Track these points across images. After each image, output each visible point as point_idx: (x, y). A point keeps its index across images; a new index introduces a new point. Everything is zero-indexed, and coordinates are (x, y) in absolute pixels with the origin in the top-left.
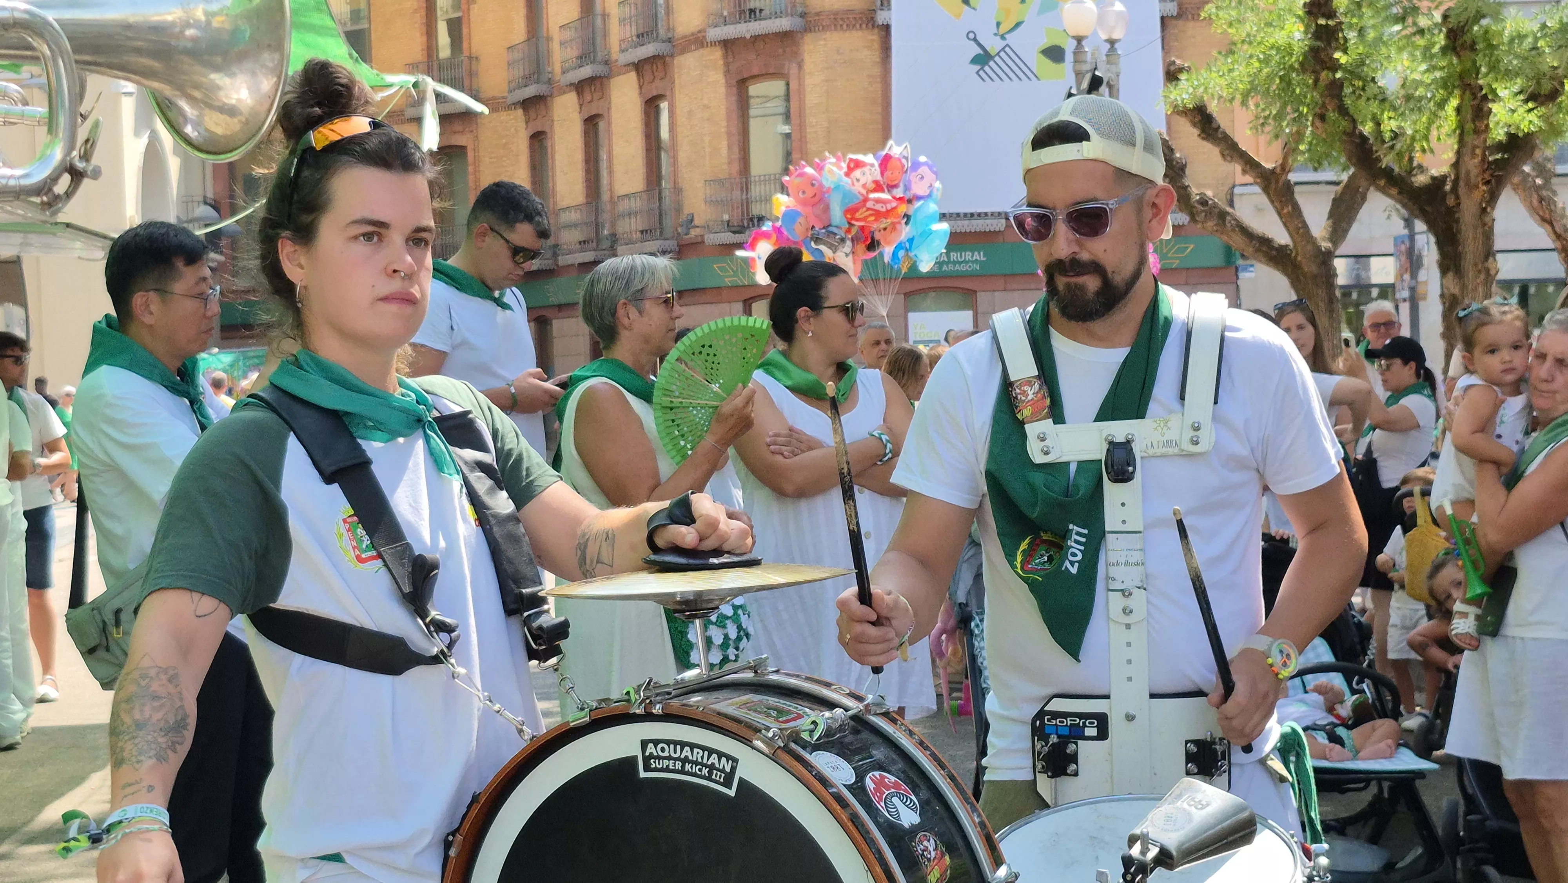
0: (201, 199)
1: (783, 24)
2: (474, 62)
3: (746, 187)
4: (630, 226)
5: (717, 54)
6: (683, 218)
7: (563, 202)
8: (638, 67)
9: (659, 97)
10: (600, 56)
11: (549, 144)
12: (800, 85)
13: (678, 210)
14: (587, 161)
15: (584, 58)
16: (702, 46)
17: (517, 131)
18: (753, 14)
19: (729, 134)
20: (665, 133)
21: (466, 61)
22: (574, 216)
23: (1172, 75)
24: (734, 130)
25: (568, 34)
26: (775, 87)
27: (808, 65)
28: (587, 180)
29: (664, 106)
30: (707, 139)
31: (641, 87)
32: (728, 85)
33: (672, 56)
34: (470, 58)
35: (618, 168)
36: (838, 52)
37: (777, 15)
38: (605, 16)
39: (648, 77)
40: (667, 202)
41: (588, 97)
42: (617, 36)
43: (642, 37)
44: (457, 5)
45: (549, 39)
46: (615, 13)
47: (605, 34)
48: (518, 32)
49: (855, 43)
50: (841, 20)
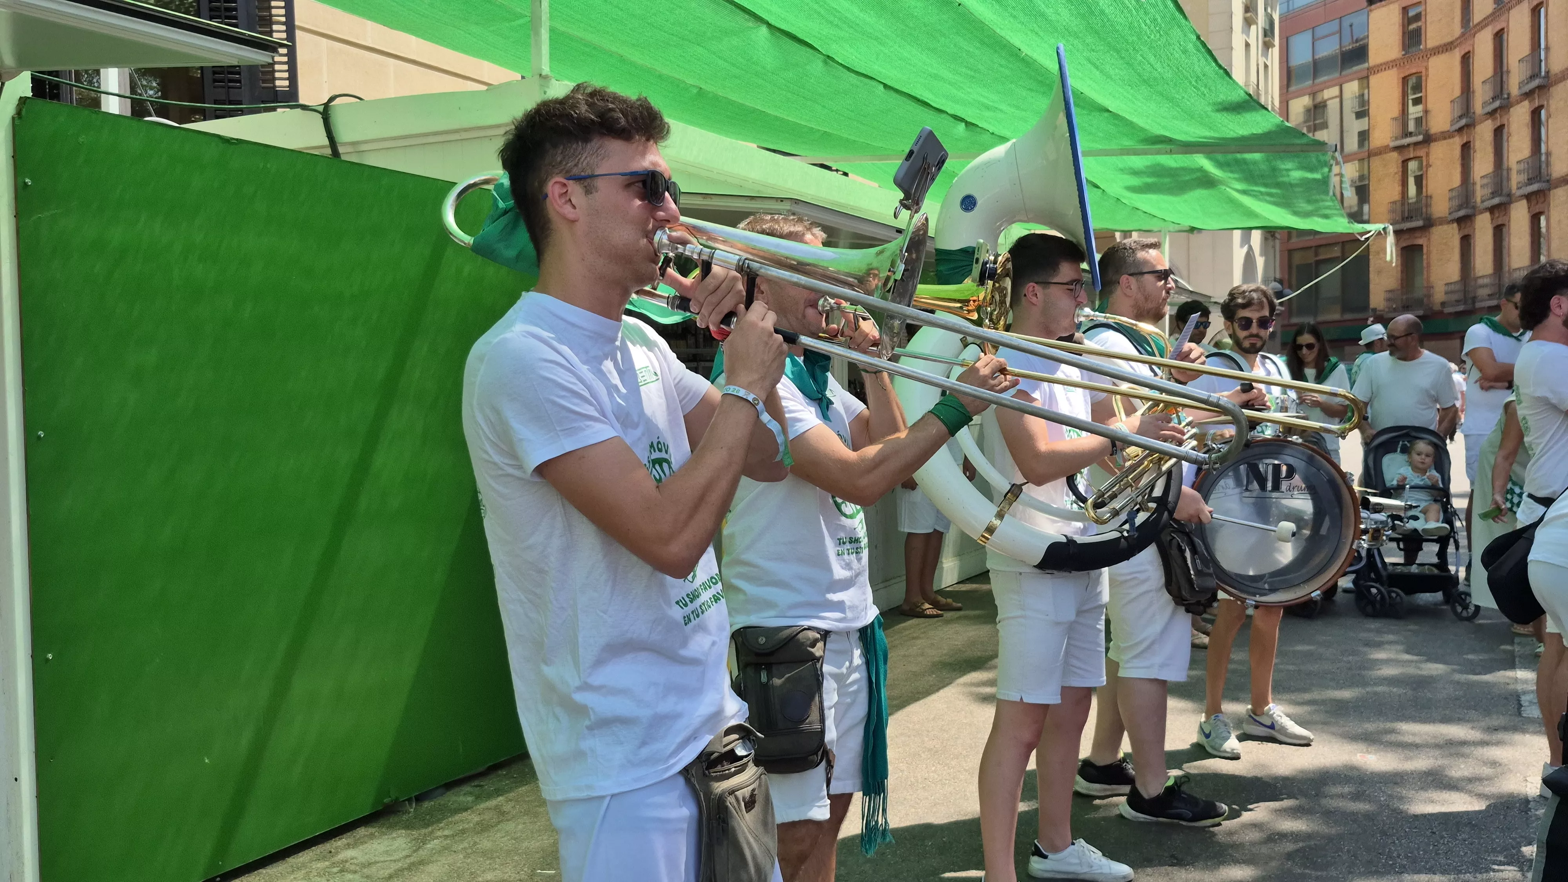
0: (1273, 279)
2: (1429, 199)
7: (1479, 274)
8: (1528, 197)
9: (1541, 213)
10: (1505, 191)
11: (1472, 241)
14: (1495, 249)
15: (1494, 194)
17: (1453, 236)
20: (1544, 231)
21: (1424, 198)
22: (1486, 281)
25: (1485, 181)
28: (1495, 261)
29: (1543, 219)
31: (1529, 208)
33: (1549, 190)
34: (1427, 197)
35: (1514, 254)
38: (1509, 170)
39: (1534, 202)
41: (1497, 215)
42: (1516, 180)
43: (1530, 181)
44: (1420, 168)
45: (1474, 184)
46: (1514, 167)
47: (1509, 179)
48: (1456, 181)
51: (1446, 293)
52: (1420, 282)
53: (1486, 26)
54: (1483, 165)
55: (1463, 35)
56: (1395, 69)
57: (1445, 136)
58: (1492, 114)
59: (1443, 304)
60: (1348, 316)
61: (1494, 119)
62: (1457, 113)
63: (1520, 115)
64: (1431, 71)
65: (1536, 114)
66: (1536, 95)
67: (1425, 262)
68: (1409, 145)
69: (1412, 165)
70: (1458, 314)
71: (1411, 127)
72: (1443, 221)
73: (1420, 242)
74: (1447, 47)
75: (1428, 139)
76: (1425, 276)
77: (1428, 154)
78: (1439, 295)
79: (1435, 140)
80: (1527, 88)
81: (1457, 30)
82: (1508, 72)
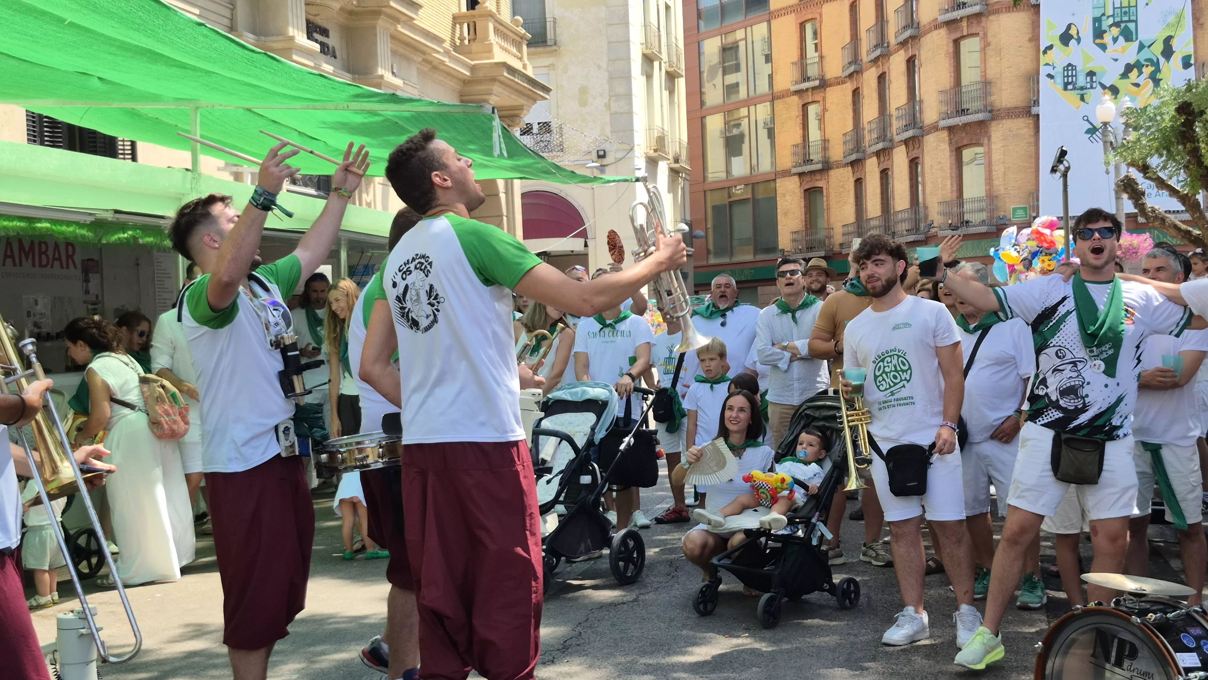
1: (980, 116)
2: (826, 143)
3: (961, 205)
4: (902, 227)
5: (945, 134)
6: (929, 222)
7: (870, 216)
8: (906, 142)
9: (917, 158)
10: (887, 137)
11: (864, 185)
12: (989, 149)
13: (926, 217)
14: (882, 193)
15: (879, 139)
16: (937, 130)
17: (848, 178)
18: (963, 112)
19: (951, 177)
20: (920, 177)
21: (823, 142)
22: (875, 223)
24: (954, 175)
25: (872, 126)
26: (976, 150)
27: (993, 139)
28: (882, 204)
29: (919, 163)
30: (940, 180)
31: (908, 153)
32: (951, 151)
33: (923, 136)
34: (825, 140)
35: (897, 197)
36: (1010, 131)
37: (977, 112)
38: (890, 116)
39: (911, 147)
40: (921, 215)
41: (882, 159)
42: (896, 125)
43: (907, 128)
44: (819, 111)
45: (863, 129)
46: (894, 113)
47: (891, 125)
48: (850, 126)
49: (1021, 125)
50: (1012, 113)
51: (843, 235)
52: (822, 224)
54: (870, 111)
56: (793, 14)
58: (876, 61)
59: (841, 245)
60: (761, 257)
61: (878, 67)
62: (848, 59)
63: (898, 63)
64: (825, 18)
65: (911, 62)
66: (909, 45)
67: (825, 204)
68: (807, 90)
69: (813, 110)
71: (810, 72)
72: (839, 165)
73: (819, 184)
75: (824, 84)
76: (826, 218)
77: (824, 99)
78: (837, 237)
79: (830, 85)
80: (902, 38)
82: (887, 22)
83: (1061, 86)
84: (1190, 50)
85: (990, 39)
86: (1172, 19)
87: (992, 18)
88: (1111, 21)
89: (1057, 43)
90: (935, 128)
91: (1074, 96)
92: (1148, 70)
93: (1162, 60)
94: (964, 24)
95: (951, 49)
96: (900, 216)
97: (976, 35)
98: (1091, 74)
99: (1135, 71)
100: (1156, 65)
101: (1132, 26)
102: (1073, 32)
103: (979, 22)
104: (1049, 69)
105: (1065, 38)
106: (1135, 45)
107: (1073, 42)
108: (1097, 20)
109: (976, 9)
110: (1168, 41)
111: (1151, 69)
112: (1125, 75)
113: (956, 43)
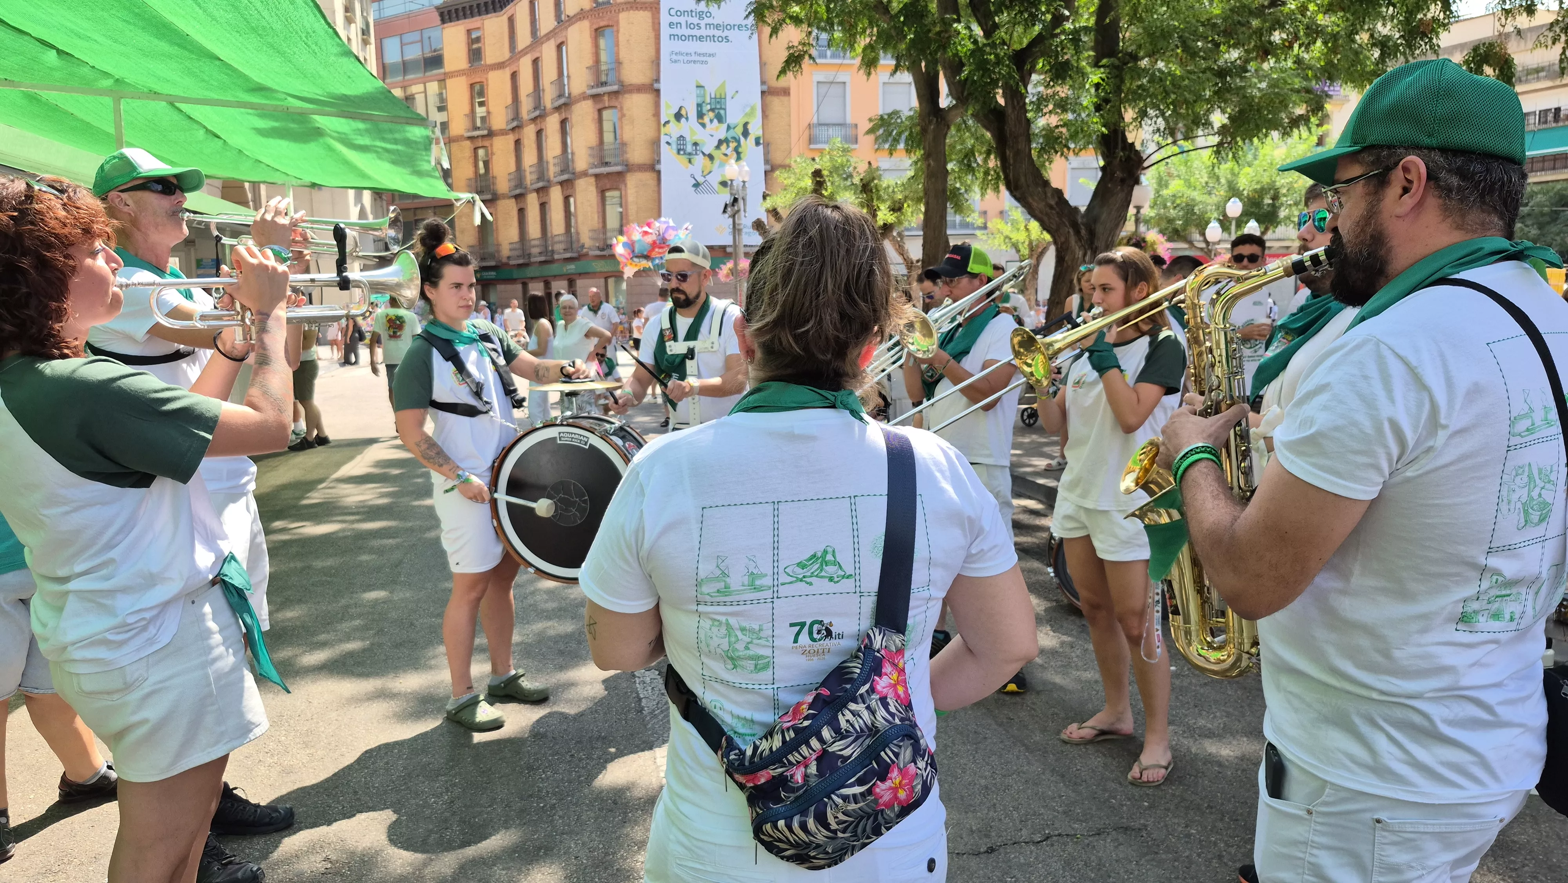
1: (618, 168)
2: (494, 179)
3: (605, 233)
4: (558, 247)
5: (592, 180)
6: (579, 244)
7: (531, 237)
8: (562, 183)
9: (570, 196)
10: (546, 179)
11: (526, 213)
12: (626, 193)
13: (578, 241)
14: (541, 221)
15: (539, 179)
16: (587, 176)
17: (513, 210)
18: (607, 164)
19: (597, 211)
20: (572, 209)
21: (490, 177)
22: (536, 242)
23: (765, 197)
24: (600, 210)
25: (533, 169)
26: (616, 193)
27: (629, 185)
28: (541, 228)
29: (572, 200)
30: (589, 213)
31: (562, 191)
32: (597, 192)
33: (575, 180)
34: (492, 176)
35: (554, 224)
36: (640, 181)
37: (616, 165)
38: (547, 162)
39: (565, 187)
40: (574, 238)
41: (541, 195)
42: (552, 170)
43: (563, 172)
44: (487, 154)
45: (525, 170)
46: (551, 161)
47: (548, 169)
48: (512, 168)
49: (647, 177)
50: (641, 168)
51: (511, 250)
53: (527, 53)
54: (530, 158)
55: (511, 58)
56: (464, 77)
57: (503, 132)
58: (534, 120)
59: (509, 258)
61: (536, 124)
62: (511, 116)
63: (552, 123)
64: (490, 82)
65: (563, 122)
66: (563, 110)
68: (477, 137)
69: (481, 152)
70: (520, 266)
71: (479, 124)
72: (505, 197)
74: (500, 66)
75: (491, 134)
77: (491, 145)
78: (505, 251)
79: (496, 135)
80: (557, 104)
81: (507, 55)
82: (543, 90)
83: (675, 151)
84: (759, 133)
85: (625, 111)
86: (748, 110)
87: (627, 96)
88: (709, 107)
89: (673, 119)
90: (585, 174)
91: (684, 159)
92: (733, 145)
93: (742, 139)
94: (606, 98)
95: (596, 117)
96: (557, 239)
97: (615, 107)
98: (696, 144)
99: (724, 145)
100: (738, 141)
101: (722, 112)
102: (683, 112)
103: (617, 98)
104: (667, 139)
105: (678, 116)
106: (725, 126)
107: (683, 120)
108: (699, 105)
109: (615, 88)
110: (746, 125)
111: (735, 144)
112: (718, 147)
113: (600, 111)
